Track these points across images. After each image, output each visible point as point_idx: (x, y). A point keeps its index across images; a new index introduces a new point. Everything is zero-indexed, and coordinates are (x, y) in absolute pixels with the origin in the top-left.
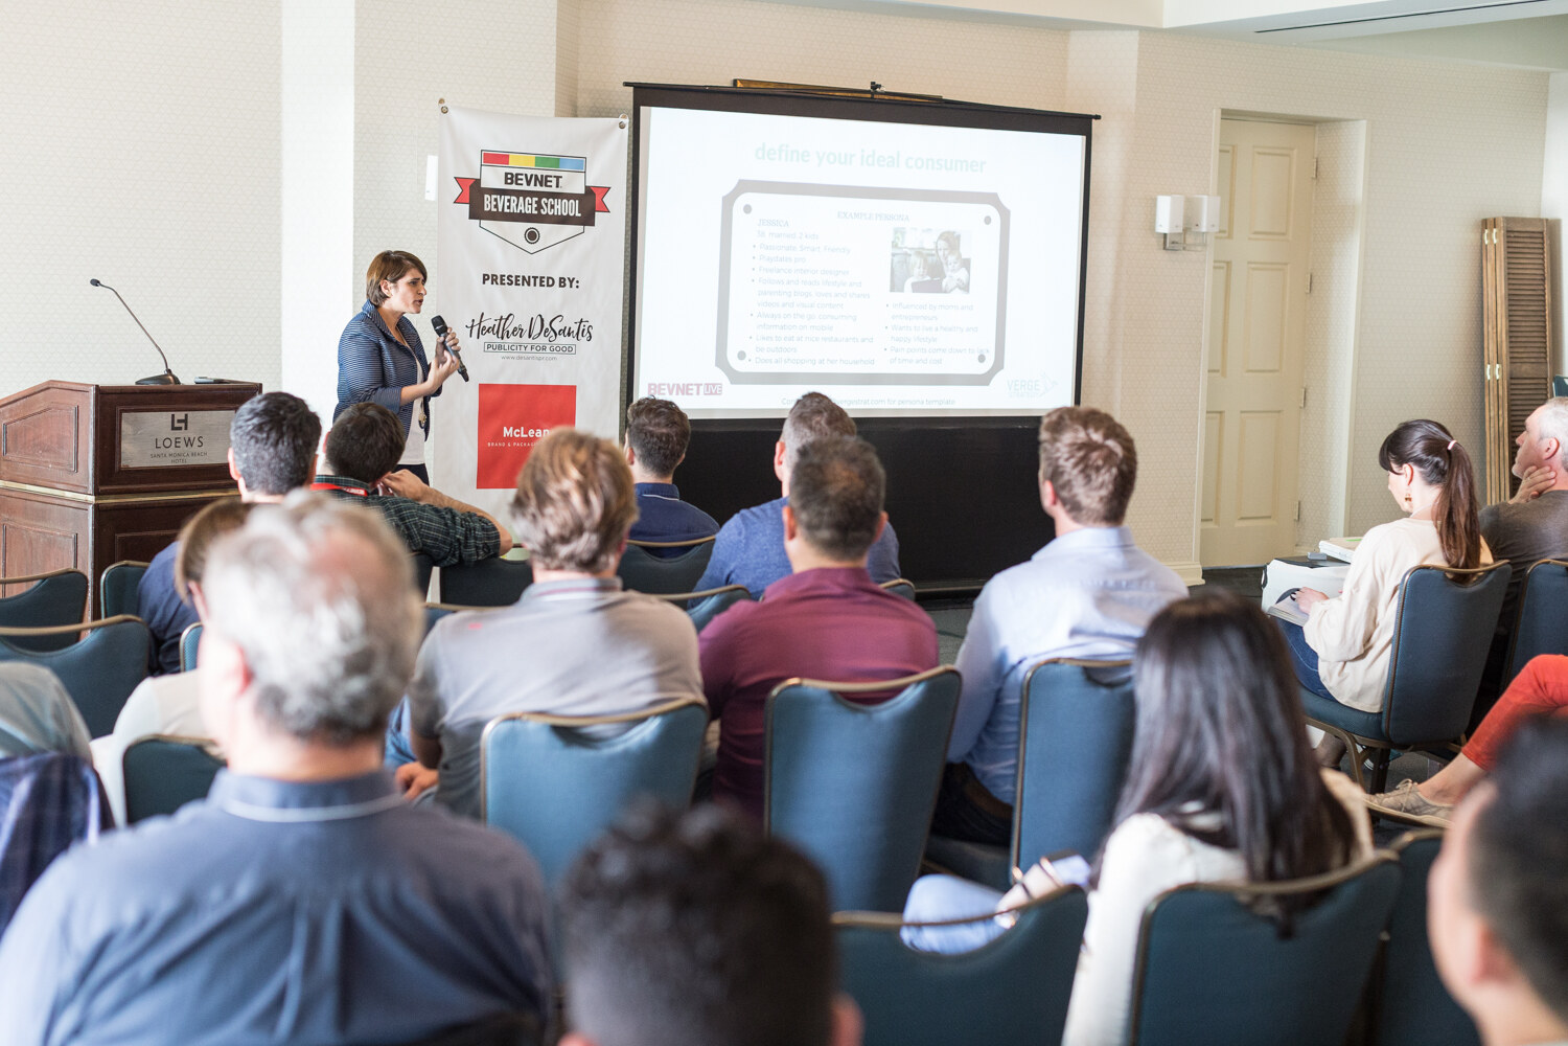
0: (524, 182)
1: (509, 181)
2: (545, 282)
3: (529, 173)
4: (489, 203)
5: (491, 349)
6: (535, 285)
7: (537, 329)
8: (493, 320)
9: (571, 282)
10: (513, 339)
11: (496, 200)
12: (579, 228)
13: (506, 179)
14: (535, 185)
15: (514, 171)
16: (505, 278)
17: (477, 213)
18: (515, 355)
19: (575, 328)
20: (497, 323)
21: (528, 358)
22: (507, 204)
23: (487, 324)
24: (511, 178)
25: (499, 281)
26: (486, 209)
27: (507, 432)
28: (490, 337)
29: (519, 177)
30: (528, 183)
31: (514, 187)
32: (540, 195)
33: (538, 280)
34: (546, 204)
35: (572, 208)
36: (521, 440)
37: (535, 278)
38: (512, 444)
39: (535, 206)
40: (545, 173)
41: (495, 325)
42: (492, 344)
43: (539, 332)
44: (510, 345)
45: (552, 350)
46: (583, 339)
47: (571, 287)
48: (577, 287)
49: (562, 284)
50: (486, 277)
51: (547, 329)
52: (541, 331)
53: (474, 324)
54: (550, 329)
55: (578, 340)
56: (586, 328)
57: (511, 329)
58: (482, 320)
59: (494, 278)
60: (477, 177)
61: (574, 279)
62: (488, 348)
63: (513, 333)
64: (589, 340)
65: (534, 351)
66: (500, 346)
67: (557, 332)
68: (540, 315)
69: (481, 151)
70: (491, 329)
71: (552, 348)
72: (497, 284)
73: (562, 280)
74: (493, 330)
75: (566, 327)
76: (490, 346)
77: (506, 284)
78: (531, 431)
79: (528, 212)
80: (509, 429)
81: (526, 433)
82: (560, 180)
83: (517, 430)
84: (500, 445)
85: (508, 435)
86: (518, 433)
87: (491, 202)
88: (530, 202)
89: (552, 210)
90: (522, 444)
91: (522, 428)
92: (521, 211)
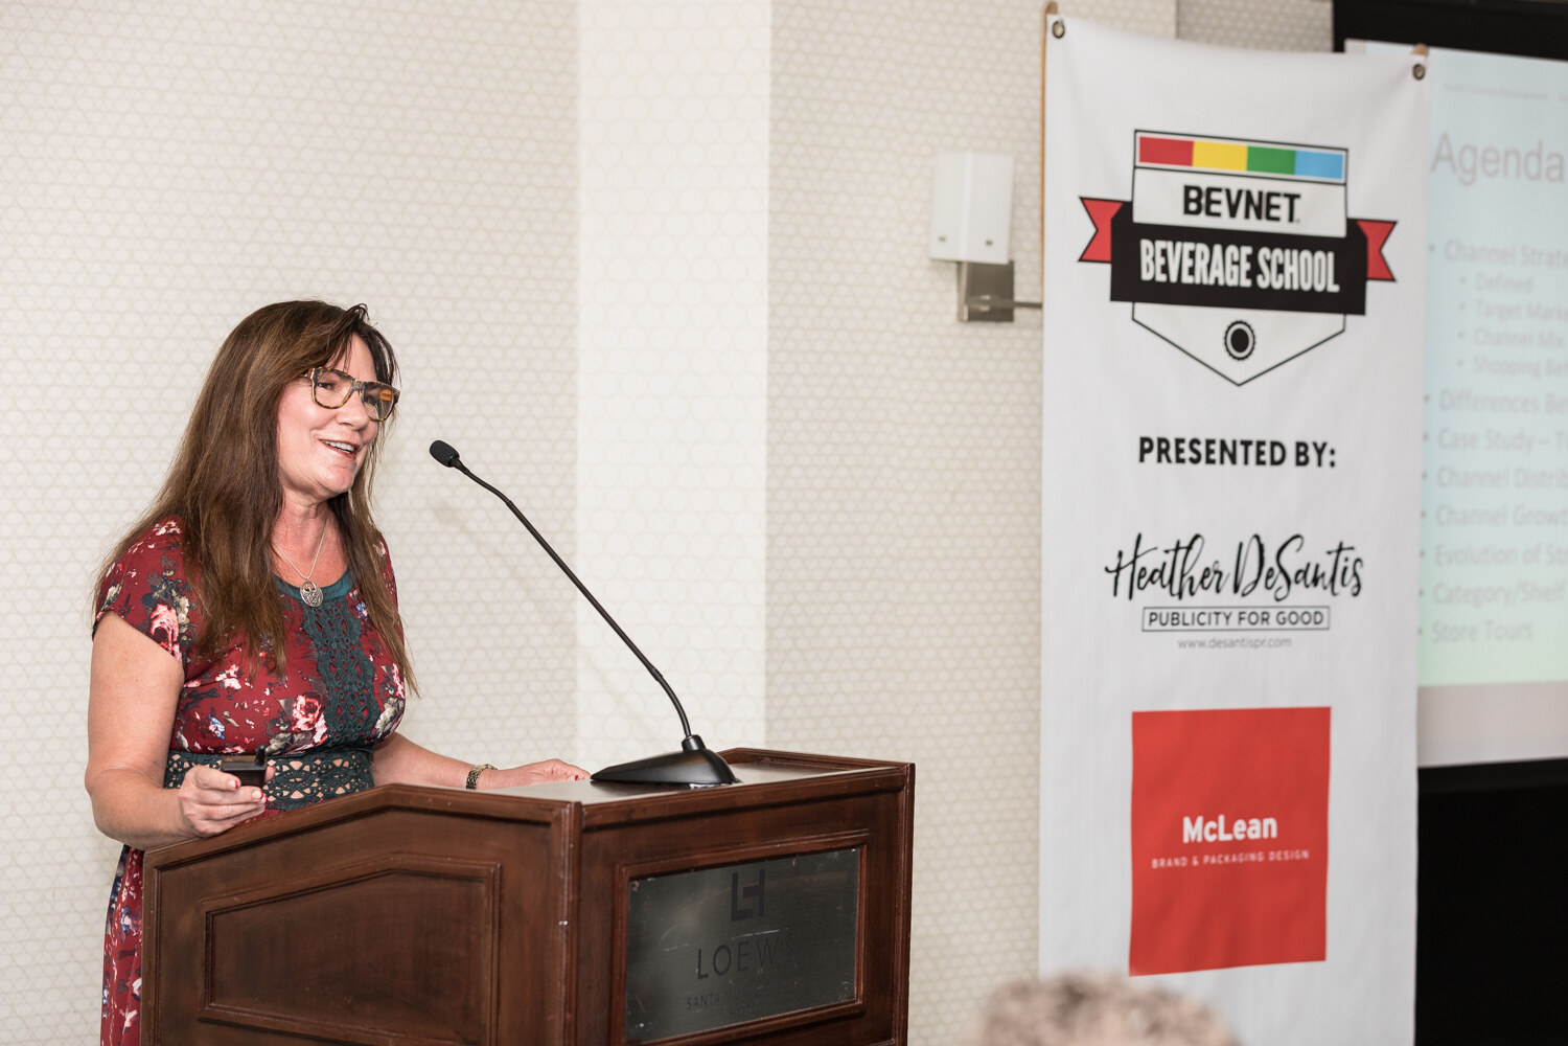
0: (1223, 208)
1: (1193, 206)
2: (1267, 453)
3: (1235, 185)
4: (1151, 261)
5: (1156, 625)
6: (1246, 462)
8: (1160, 551)
9: (1320, 452)
10: (1204, 598)
11: (1164, 253)
12: (1329, 321)
13: (1187, 200)
14: (1247, 216)
15: (1204, 182)
16: (1186, 446)
17: (1129, 286)
18: (1206, 637)
19: (1327, 568)
20: (1169, 558)
21: (1232, 644)
22: (1188, 263)
23: (1150, 562)
24: (1198, 199)
25: (1172, 453)
26: (1146, 276)
27: (1193, 830)
28: (1155, 595)
29: (1215, 196)
30: (1233, 212)
31: (1202, 221)
32: (1257, 240)
34: (1268, 263)
35: (1316, 272)
36: (1219, 847)
37: (1246, 444)
38: (1200, 860)
39: (1246, 266)
40: (1268, 186)
41: (1164, 564)
42: (1158, 611)
43: (1254, 577)
44: (1197, 612)
45: (1282, 621)
46: (1345, 593)
47: (1320, 464)
48: (1332, 464)
49: (1302, 459)
50: (1147, 445)
51: (1271, 570)
52: (1259, 574)
53: (1123, 564)
54: (1277, 570)
55: (1334, 594)
56: (1350, 564)
57: (1197, 574)
58: (1140, 552)
59: (1164, 446)
60: (1127, 198)
61: (1324, 445)
62: (1151, 621)
63: (1202, 582)
64: (1355, 595)
65: (1245, 624)
66: (1175, 616)
67: (1292, 576)
68: (1257, 537)
69: (1136, 131)
70: (1157, 575)
71: (1281, 616)
72: (1169, 461)
73: (1302, 447)
74: (1161, 576)
75: (1308, 565)
76: (1154, 617)
77: (1187, 462)
78: (1239, 826)
79: (1232, 282)
80: (1193, 822)
81: (1229, 829)
82: (1297, 202)
83: (1211, 824)
84: (1177, 862)
85: (1193, 838)
86: (1214, 831)
87: (1154, 259)
88: (1236, 259)
89: (1281, 276)
90: (1222, 859)
91: (1221, 818)
92: (1217, 279)
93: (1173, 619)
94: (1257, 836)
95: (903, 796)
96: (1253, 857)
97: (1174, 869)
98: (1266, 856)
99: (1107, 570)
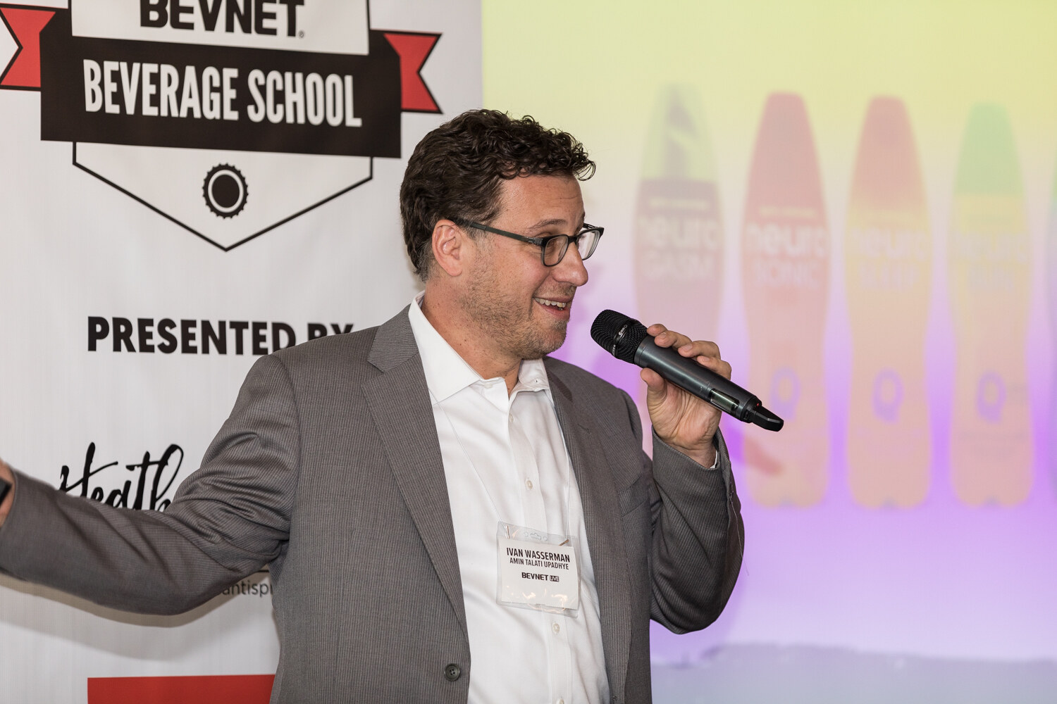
0: (197, 18)
1: (154, 16)
2: (269, 338)
4: (97, 87)
6: (240, 350)
8: (122, 467)
11: (116, 76)
12: (358, 164)
13: (146, 7)
14: (230, 28)
16: (153, 329)
20: (135, 476)
22: (149, 89)
23: (107, 481)
25: (135, 338)
26: (91, 107)
30: (210, 24)
31: (167, 34)
32: (245, 59)
33: (248, 335)
34: (262, 89)
35: (329, 101)
37: (239, 326)
39: (230, 94)
41: (128, 484)
50: (99, 328)
53: (69, 484)
58: (92, 468)
59: (123, 329)
60: (66, 6)
70: (118, 498)
73: (316, 331)
74: (124, 500)
77: (156, 349)
79: (212, 115)
82: (299, 10)
87: (102, 85)
88: (216, 83)
89: (280, 107)
92: (190, 110)
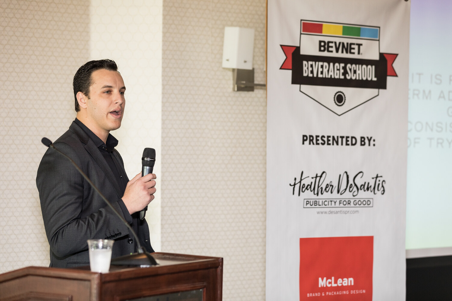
1: (322, 48)
2: (350, 141)
3: (338, 40)
4: (307, 69)
5: (309, 206)
6: (342, 144)
7: (343, 186)
8: (310, 178)
9: (369, 140)
10: (327, 195)
12: (375, 91)
13: (320, 46)
14: (342, 52)
15: (327, 39)
16: (320, 138)
17: (298, 78)
18: (327, 210)
19: (372, 184)
20: (313, 180)
21: (337, 212)
22: (320, 70)
23: (306, 182)
24: (324, 46)
25: (314, 141)
26: (305, 75)
27: (322, 283)
28: (308, 194)
29: (331, 45)
30: (337, 51)
32: (346, 61)
34: (350, 70)
35: (369, 73)
36: (332, 289)
37: (342, 137)
38: (325, 294)
39: (342, 71)
40: (350, 41)
41: (312, 183)
42: (309, 200)
43: (345, 188)
44: (324, 200)
45: (355, 204)
46: (379, 193)
47: (369, 145)
48: (374, 145)
49: (363, 143)
50: (305, 138)
51: (351, 185)
52: (347, 186)
53: (296, 183)
54: (353, 185)
55: (375, 194)
56: (381, 182)
57: (324, 186)
58: (302, 178)
59: (311, 138)
60: (298, 45)
61: (371, 138)
62: (307, 204)
63: (326, 189)
64: (383, 194)
65: (342, 205)
66: (316, 202)
67: (359, 187)
68: (346, 172)
69: (301, 20)
70: (309, 187)
71: (355, 202)
72: (313, 144)
73: (363, 139)
74: (310, 187)
75: (365, 183)
76: (308, 203)
77: (320, 144)
78: (339, 281)
80: (322, 280)
81: (336, 282)
82: (361, 47)
83: (329, 280)
84: (316, 294)
85: (322, 286)
86: (330, 283)
87: (308, 68)
88: (338, 68)
89: (355, 75)
90: (333, 293)
91: (333, 278)
92: (331, 76)
93: (315, 203)
94: (346, 284)
95: (219, 269)
96: (345, 292)
97: (315, 297)
98: (350, 292)
99: (290, 185)
